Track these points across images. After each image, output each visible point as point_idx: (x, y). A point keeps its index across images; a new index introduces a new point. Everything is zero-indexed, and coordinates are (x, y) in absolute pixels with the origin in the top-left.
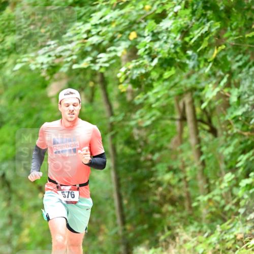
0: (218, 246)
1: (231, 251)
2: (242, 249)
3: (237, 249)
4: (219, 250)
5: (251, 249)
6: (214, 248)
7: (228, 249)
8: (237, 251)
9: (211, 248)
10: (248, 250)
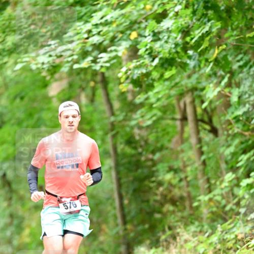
0: (219, 246)
1: (232, 251)
2: (243, 249)
3: (238, 249)
4: (220, 250)
5: (252, 249)
6: (215, 248)
7: (229, 249)
8: (238, 251)
9: (212, 248)
10: (249, 250)
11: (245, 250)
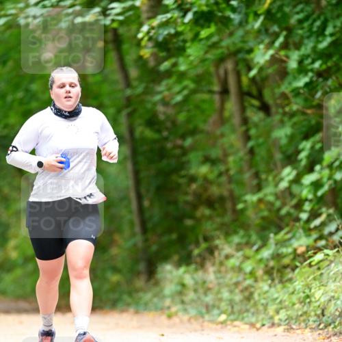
0: (272, 263)
1: (288, 270)
2: (304, 267)
3: (297, 267)
4: (273, 268)
5: (316, 267)
6: (266, 266)
7: (285, 267)
8: (297, 270)
9: (262, 266)
10: (312, 269)
11: (307, 269)
